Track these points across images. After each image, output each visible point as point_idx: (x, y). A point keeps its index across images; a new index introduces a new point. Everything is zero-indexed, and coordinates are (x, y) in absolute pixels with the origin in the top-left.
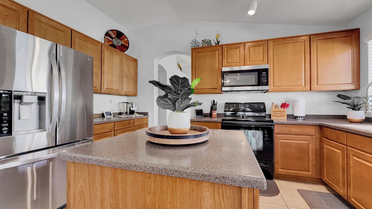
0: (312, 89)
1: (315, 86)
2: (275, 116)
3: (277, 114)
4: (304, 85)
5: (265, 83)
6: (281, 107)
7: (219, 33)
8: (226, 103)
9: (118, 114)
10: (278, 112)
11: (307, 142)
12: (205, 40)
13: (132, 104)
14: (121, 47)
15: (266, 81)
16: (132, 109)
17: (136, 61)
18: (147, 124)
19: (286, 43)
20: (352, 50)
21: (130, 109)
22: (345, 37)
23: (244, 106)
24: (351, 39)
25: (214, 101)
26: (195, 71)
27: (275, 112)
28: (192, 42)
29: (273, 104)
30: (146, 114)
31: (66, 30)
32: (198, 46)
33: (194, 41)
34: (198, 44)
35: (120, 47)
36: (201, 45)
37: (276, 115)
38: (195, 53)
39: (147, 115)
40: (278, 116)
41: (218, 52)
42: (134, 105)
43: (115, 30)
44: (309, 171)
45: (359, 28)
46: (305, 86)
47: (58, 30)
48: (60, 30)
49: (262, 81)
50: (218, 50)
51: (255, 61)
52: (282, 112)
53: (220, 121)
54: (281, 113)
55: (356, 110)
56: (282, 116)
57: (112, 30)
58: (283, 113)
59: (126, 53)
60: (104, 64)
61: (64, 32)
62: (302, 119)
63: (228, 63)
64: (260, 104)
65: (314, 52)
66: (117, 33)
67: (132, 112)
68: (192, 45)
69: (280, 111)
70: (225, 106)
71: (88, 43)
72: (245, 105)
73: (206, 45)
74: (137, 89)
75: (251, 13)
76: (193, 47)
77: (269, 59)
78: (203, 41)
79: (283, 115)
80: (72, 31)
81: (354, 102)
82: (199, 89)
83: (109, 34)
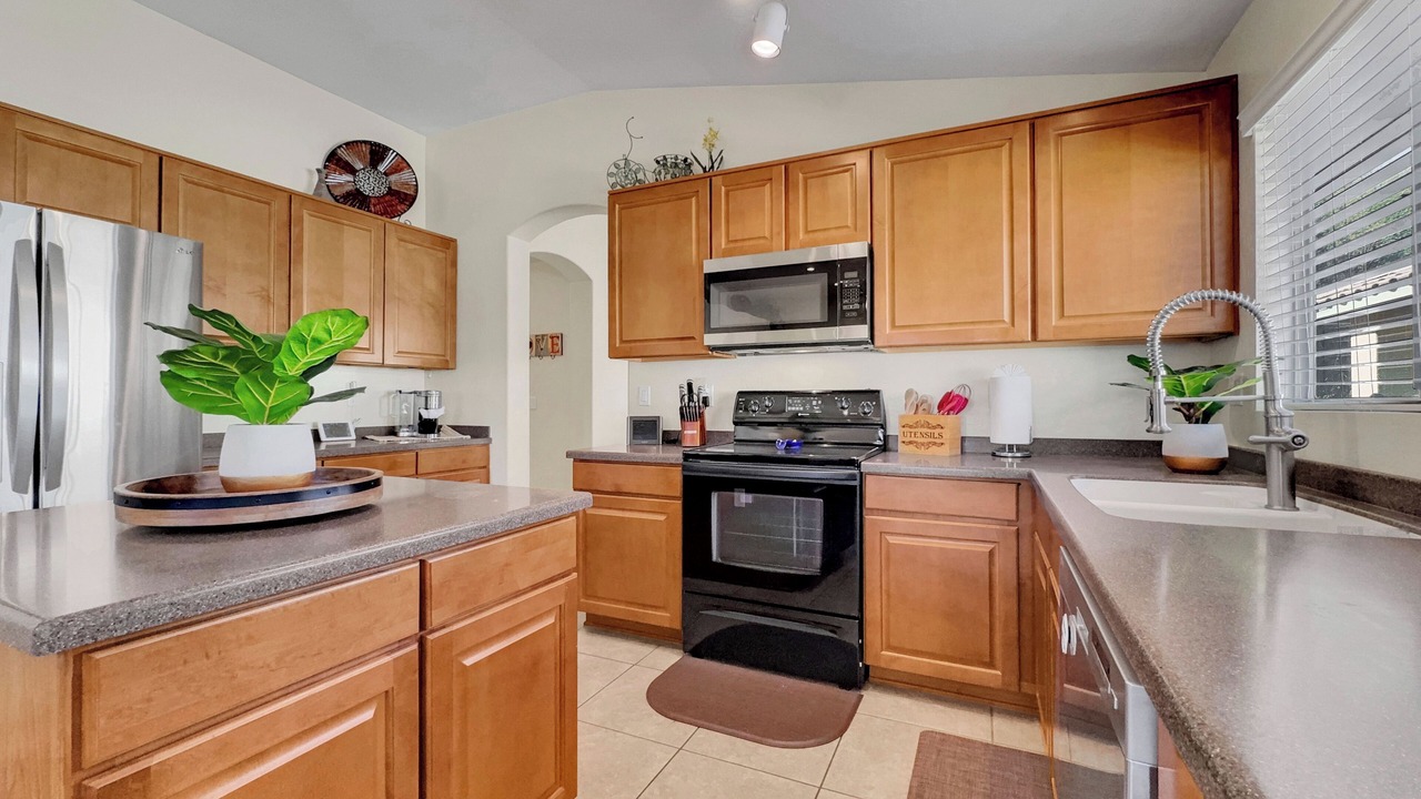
0: (1041, 336)
1: (1051, 320)
2: (910, 443)
3: (919, 435)
4: (1007, 318)
5: (854, 314)
6: (941, 406)
7: (715, 129)
8: (741, 394)
9: (384, 431)
10: (922, 426)
11: (987, 547)
12: (665, 158)
13: (426, 398)
14: (387, 198)
15: (857, 306)
16: (426, 415)
17: (447, 245)
18: (486, 467)
19: (938, 153)
20: (1202, 168)
21: (420, 416)
22: (1174, 114)
23: (804, 405)
24: (1201, 120)
25: (690, 386)
26: (621, 276)
27: (911, 427)
28: (614, 170)
29: (909, 393)
30: (480, 432)
31: (138, 157)
32: (639, 181)
33: (622, 164)
34: (641, 176)
35: (382, 200)
36: (651, 179)
37: (913, 439)
38: (621, 209)
39: (487, 436)
40: (923, 444)
41: (698, 202)
42: (434, 401)
43: (365, 142)
44: (991, 665)
45: (1236, 76)
46: (1013, 324)
47: (106, 159)
48: (112, 161)
49: (845, 307)
50: (698, 197)
51: (825, 230)
52: (934, 428)
53: (677, 459)
54: (932, 431)
55: (1197, 422)
56: (935, 444)
57: (353, 142)
58: (937, 431)
59: (403, 219)
60: (300, 262)
61: (129, 165)
62: (1019, 455)
63: (732, 241)
64: (863, 396)
65: (1048, 188)
66: (372, 152)
67: (428, 426)
68: (612, 180)
69: (928, 425)
70: (738, 403)
71: (228, 195)
72: (807, 402)
73: (669, 177)
74: (455, 344)
75: (765, 48)
76: (619, 187)
77: (874, 222)
78: (658, 162)
79: (938, 441)
80: (164, 158)
81: (1182, 385)
82: (635, 341)
83: (340, 159)
